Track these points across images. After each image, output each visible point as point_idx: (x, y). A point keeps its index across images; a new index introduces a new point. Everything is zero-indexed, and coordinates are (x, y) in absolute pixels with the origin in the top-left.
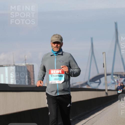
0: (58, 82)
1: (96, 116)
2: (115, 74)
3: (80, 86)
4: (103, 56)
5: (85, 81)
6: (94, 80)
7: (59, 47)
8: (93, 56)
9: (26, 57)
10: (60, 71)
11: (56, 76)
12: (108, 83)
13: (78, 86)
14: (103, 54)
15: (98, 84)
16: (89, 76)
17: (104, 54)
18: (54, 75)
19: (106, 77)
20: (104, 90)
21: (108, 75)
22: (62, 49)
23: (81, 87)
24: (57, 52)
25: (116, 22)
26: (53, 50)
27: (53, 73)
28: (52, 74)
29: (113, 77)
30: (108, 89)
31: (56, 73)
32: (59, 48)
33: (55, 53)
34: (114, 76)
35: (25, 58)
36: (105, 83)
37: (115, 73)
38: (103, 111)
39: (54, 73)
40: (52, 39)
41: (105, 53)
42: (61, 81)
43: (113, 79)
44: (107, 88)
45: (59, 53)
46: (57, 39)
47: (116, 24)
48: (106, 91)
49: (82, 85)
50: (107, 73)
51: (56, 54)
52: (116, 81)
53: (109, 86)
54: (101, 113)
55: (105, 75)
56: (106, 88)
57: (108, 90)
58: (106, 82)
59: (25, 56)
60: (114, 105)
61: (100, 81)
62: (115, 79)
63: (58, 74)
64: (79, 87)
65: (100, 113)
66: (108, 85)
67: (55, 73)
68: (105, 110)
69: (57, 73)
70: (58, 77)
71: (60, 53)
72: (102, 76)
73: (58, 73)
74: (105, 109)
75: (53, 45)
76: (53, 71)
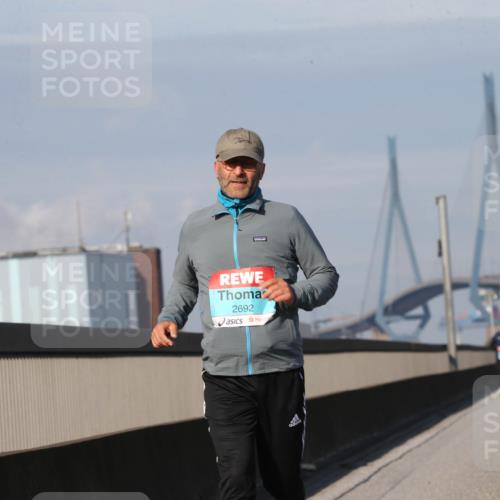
0: (251, 320)
1: (409, 451)
2: (484, 281)
3: (344, 331)
4: (439, 210)
5: (367, 311)
6: (400, 307)
7: (250, 180)
8: (396, 212)
9: (130, 216)
10: (258, 273)
11: (242, 295)
12: (456, 317)
13: (338, 331)
14: (437, 203)
15: (417, 322)
16: (382, 293)
17: (441, 202)
18: (230, 290)
19: (449, 297)
20: (443, 348)
21: (456, 286)
22: (260, 190)
23: (351, 337)
24: (241, 200)
25: (488, 74)
26: (223, 194)
27: (228, 283)
28: (222, 287)
29: (476, 293)
30: (459, 342)
31: (241, 285)
32: (249, 184)
33: (233, 207)
34: (482, 292)
35: (126, 219)
37: (488, 277)
38: (437, 433)
39: (233, 283)
40: (224, 149)
41: (445, 197)
42: (261, 313)
44: (455, 340)
45: (248, 206)
46: (245, 149)
47: (488, 81)
48: (452, 351)
49: (355, 327)
50: (455, 281)
51: (236, 207)
52: (489, 309)
53: (461, 329)
54: (432, 438)
55: (448, 287)
56: (452, 341)
57: (460, 348)
58: (450, 314)
59: (126, 214)
61: (426, 310)
62: (484, 303)
63: (249, 289)
64: (343, 337)
65: (427, 441)
66: (457, 328)
67: (238, 283)
68: (445, 428)
69: (244, 282)
70: (249, 301)
71: (255, 206)
72: (436, 290)
73: (251, 281)
74: (446, 422)
75: (227, 171)
76: (227, 276)
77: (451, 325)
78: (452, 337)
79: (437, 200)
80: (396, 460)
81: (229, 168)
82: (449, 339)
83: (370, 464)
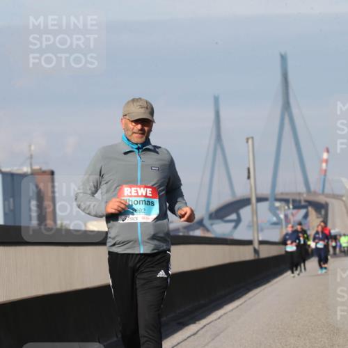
1: (225, 314)
2: (279, 197)
3: (181, 230)
4: (248, 147)
6: (220, 214)
7: (147, 132)
8: (219, 148)
9: (33, 148)
10: (148, 190)
11: (138, 202)
12: (259, 222)
13: (178, 230)
14: (247, 142)
15: (233, 224)
16: (208, 204)
17: (250, 141)
18: (131, 199)
19: (255, 207)
20: (249, 243)
21: (260, 200)
23: (186, 234)
25: (283, 53)
27: (130, 194)
28: (126, 196)
29: (273, 205)
30: (261, 239)
31: (138, 196)
32: (146, 135)
34: (277, 204)
35: (30, 150)
36: (253, 221)
37: (282, 194)
39: (133, 194)
41: (252, 138)
42: (150, 215)
43: (274, 211)
44: (258, 237)
47: (283, 58)
48: (256, 245)
49: (189, 228)
50: (259, 196)
51: (138, 149)
52: (282, 216)
53: (262, 230)
54: (241, 305)
55: (254, 200)
56: (256, 238)
57: (261, 243)
58: (255, 219)
59: (30, 146)
60: (277, 282)
61: (239, 216)
62: (278, 212)
63: (143, 199)
64: (181, 234)
65: (237, 307)
66: (260, 229)
67: (136, 194)
68: (250, 298)
69: (140, 194)
70: (142, 206)
72: (245, 202)
73: (144, 194)
74: (251, 294)
76: (129, 189)
77: (255, 227)
78: (256, 235)
79: (248, 139)
80: (216, 320)
81: (133, 124)
82: (254, 236)
83: (197, 322)
